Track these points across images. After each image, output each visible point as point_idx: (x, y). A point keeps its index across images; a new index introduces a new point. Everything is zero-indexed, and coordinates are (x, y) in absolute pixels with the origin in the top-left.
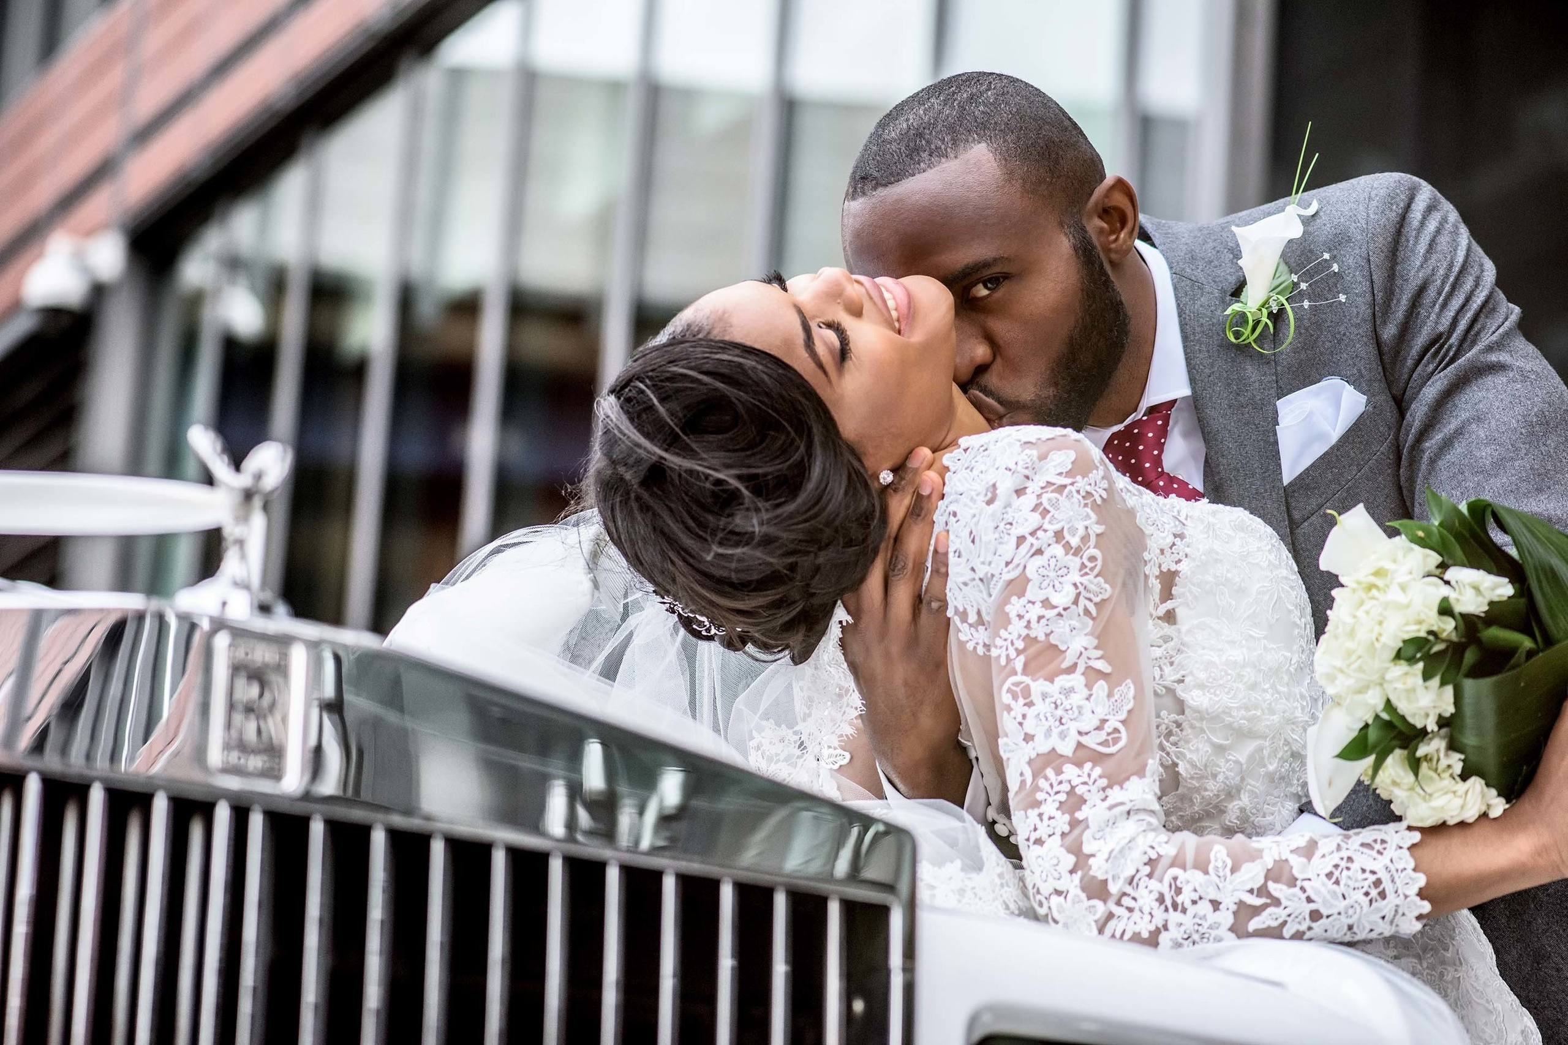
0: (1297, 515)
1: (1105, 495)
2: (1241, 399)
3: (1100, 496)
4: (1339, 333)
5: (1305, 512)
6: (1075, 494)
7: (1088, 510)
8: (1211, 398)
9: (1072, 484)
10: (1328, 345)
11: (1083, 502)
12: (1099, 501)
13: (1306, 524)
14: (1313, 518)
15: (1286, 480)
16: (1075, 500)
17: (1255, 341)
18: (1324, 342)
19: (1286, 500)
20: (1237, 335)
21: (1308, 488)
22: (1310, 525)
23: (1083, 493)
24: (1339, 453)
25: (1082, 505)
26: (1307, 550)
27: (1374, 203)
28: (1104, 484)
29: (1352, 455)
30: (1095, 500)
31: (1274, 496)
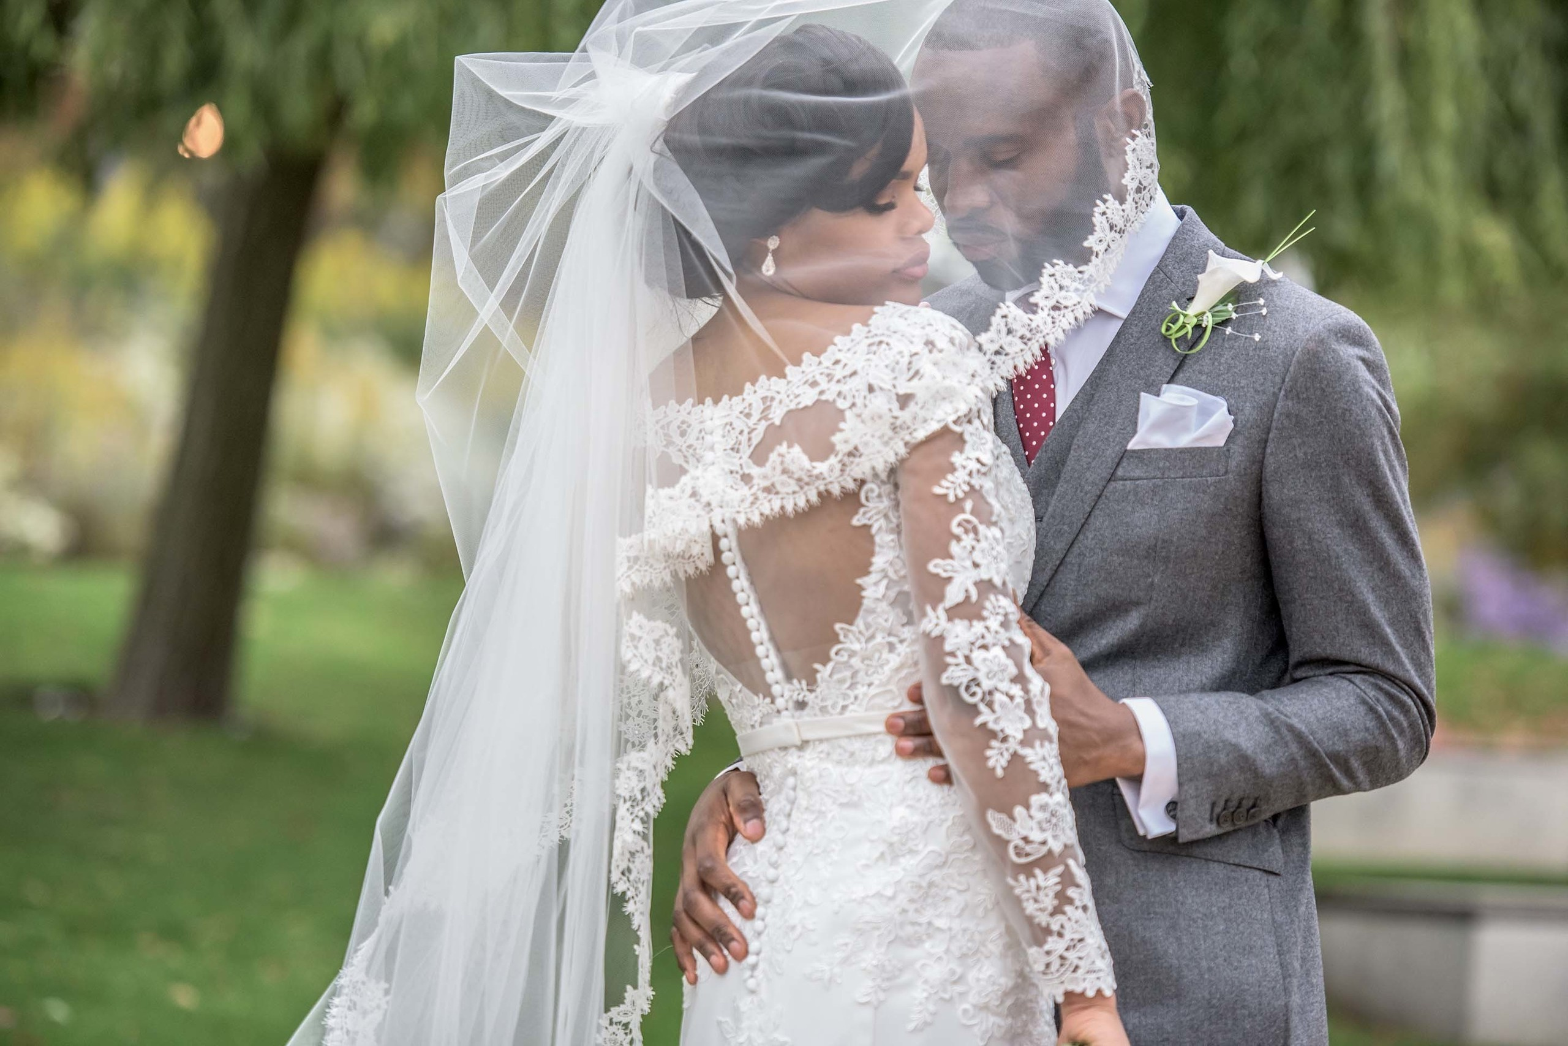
0: (1120, 472)
2: (1142, 373)
4: (1239, 383)
5: (1127, 475)
8: (1122, 359)
10: (1225, 383)
13: (1121, 482)
14: (1129, 482)
15: (1130, 446)
17: (1176, 340)
18: (1224, 379)
19: (1122, 457)
20: (1168, 329)
21: (1142, 460)
22: (1123, 485)
24: (1179, 455)
26: (1108, 499)
27: (1329, 321)
29: (1187, 463)
31: (1117, 448)
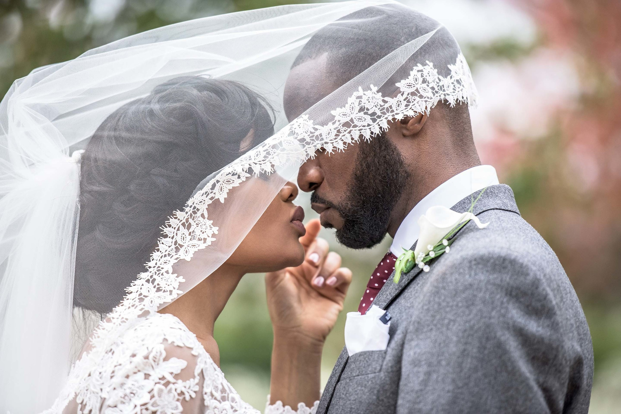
1: (194, 395)
3: (190, 396)
6: (173, 391)
7: (179, 404)
9: (174, 384)
11: (177, 397)
12: (188, 398)
16: (172, 395)
23: (179, 391)
25: (176, 399)
28: (197, 388)
30: (184, 398)
